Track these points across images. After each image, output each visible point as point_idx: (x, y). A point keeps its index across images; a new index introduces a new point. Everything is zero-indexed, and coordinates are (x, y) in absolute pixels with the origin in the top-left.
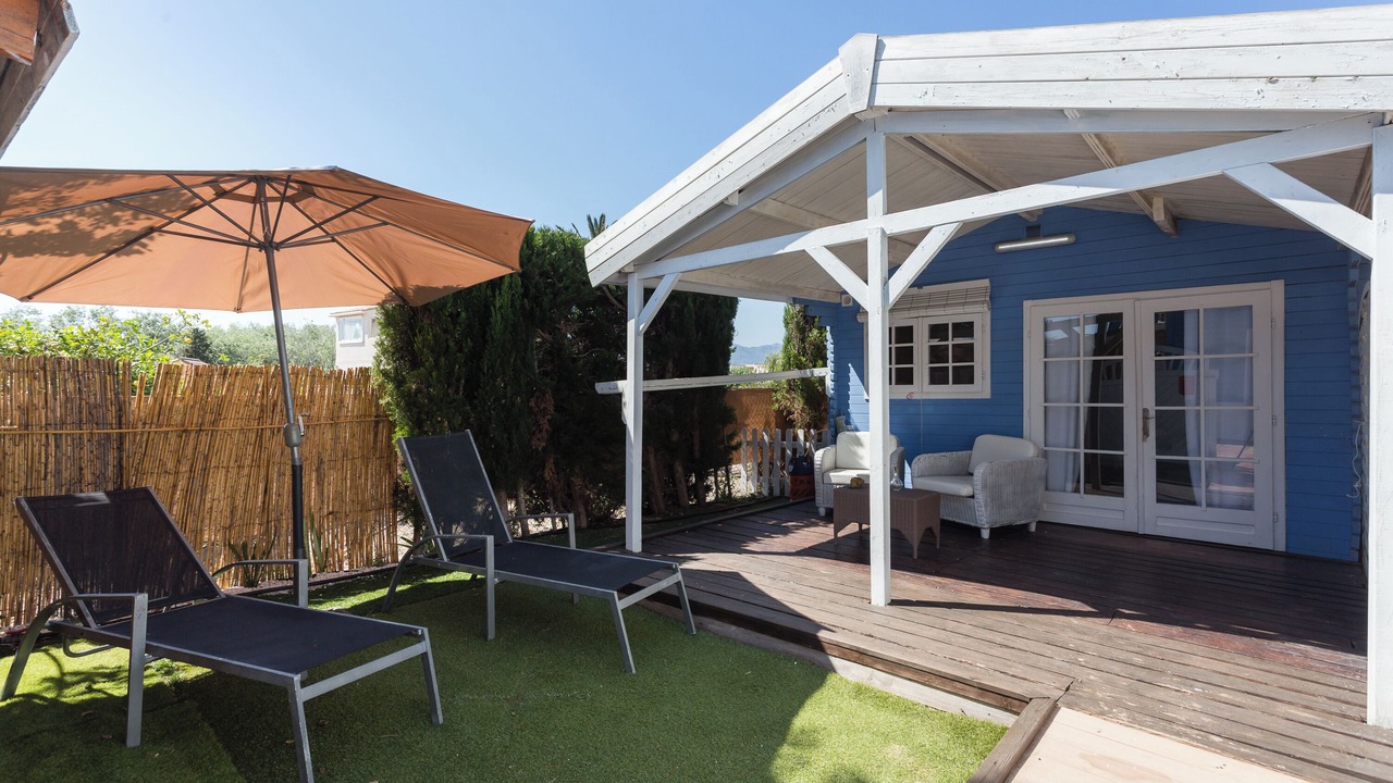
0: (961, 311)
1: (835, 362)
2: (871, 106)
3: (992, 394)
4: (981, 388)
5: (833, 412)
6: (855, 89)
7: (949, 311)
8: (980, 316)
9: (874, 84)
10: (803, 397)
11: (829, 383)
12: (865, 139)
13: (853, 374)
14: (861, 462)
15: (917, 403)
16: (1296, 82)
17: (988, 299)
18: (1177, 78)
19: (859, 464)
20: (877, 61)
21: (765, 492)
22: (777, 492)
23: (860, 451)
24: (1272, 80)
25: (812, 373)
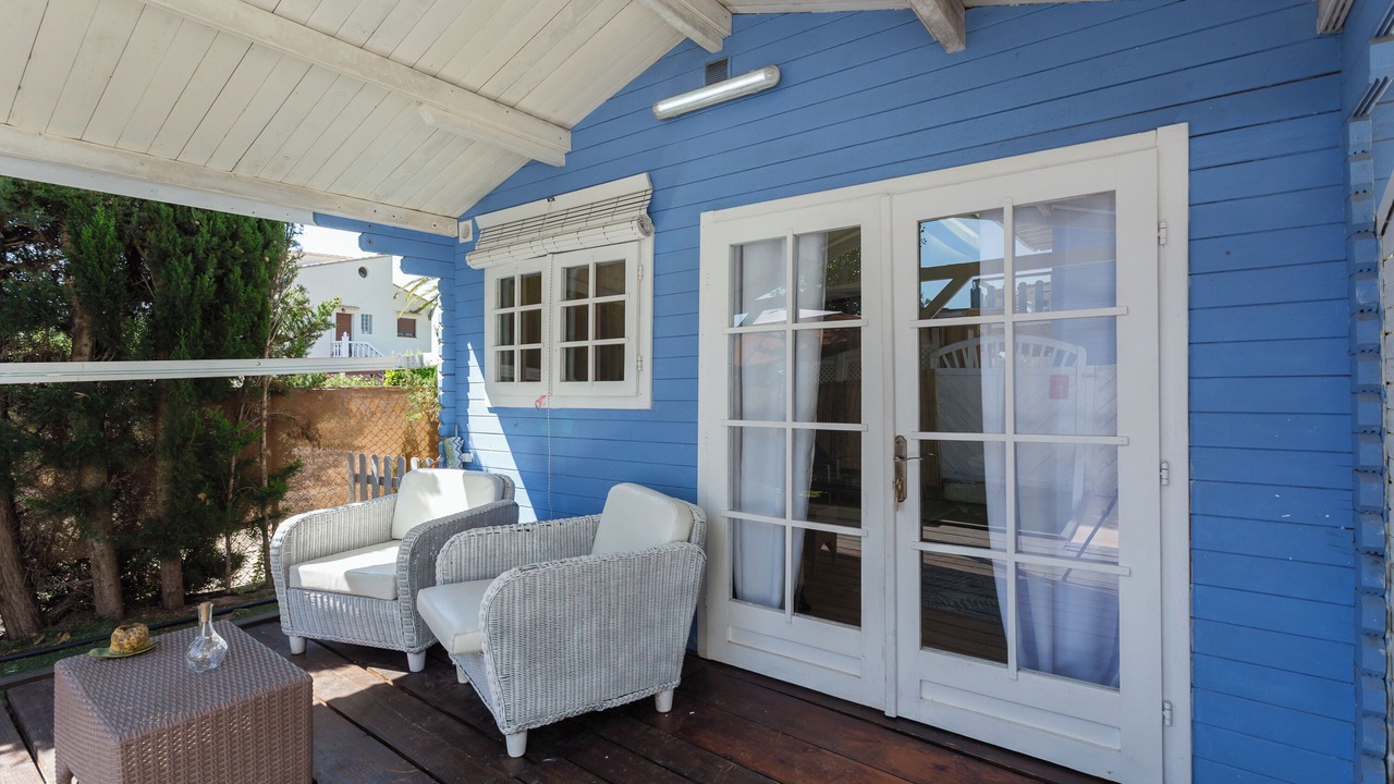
0: (603, 239)
3: (654, 400)
4: (633, 392)
8: (637, 254)
17: (645, 213)
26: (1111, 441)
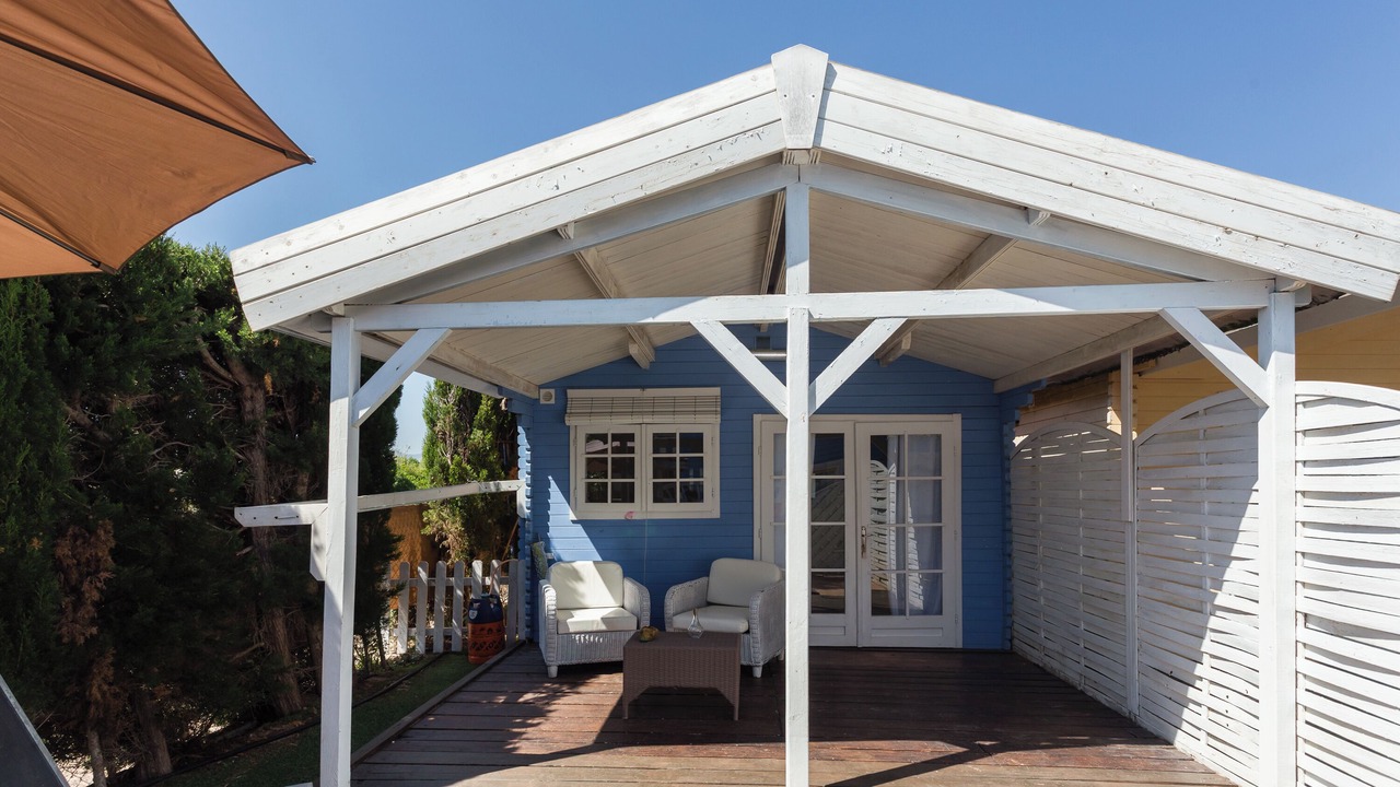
0: (693, 421)
1: (533, 473)
2: (816, 145)
3: (722, 513)
4: (709, 507)
5: (529, 537)
6: (795, 117)
7: (679, 418)
8: (709, 427)
9: (821, 118)
10: (463, 517)
11: (523, 501)
12: (785, 189)
13: (554, 489)
14: (582, 600)
15: (640, 524)
16: (1245, 237)
17: (719, 409)
18: (1152, 207)
19: (580, 603)
20: (827, 89)
21: (421, 649)
22: (439, 647)
23: (580, 587)
24: (1227, 231)
25: (497, 486)
26: (940, 525)
